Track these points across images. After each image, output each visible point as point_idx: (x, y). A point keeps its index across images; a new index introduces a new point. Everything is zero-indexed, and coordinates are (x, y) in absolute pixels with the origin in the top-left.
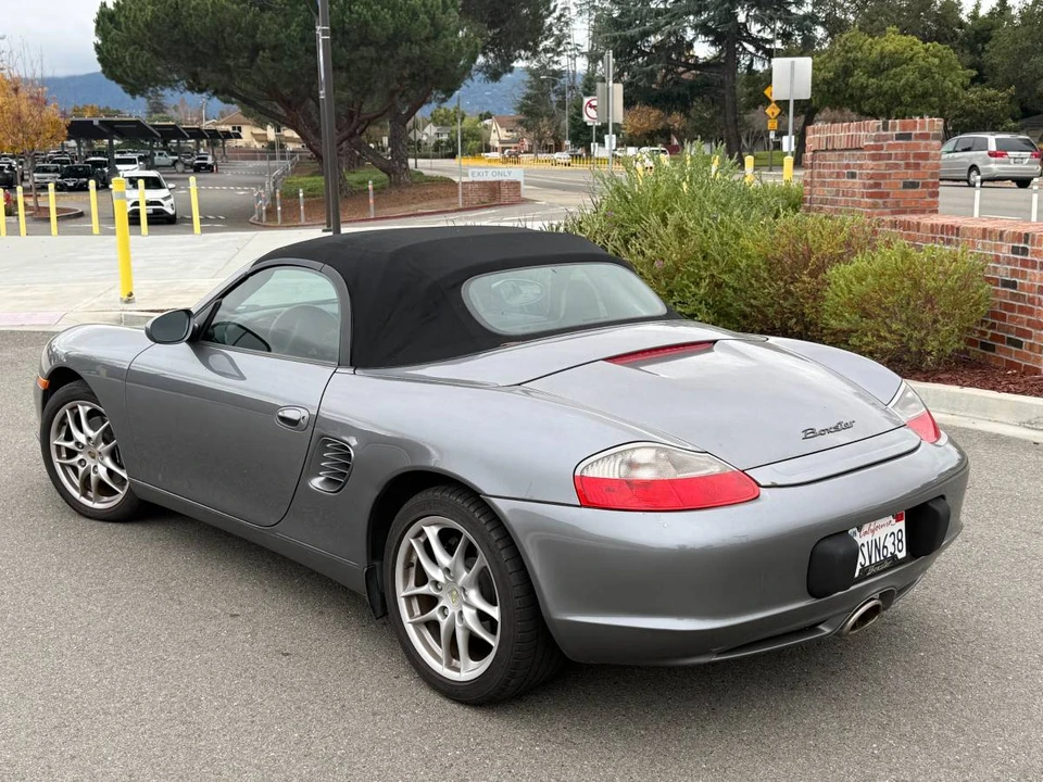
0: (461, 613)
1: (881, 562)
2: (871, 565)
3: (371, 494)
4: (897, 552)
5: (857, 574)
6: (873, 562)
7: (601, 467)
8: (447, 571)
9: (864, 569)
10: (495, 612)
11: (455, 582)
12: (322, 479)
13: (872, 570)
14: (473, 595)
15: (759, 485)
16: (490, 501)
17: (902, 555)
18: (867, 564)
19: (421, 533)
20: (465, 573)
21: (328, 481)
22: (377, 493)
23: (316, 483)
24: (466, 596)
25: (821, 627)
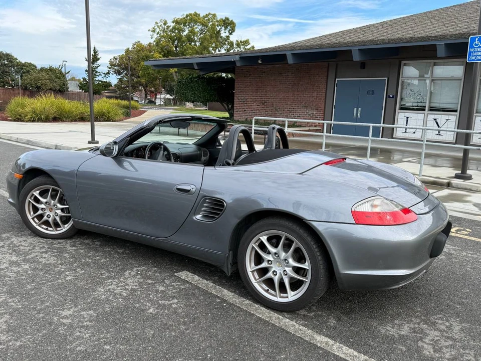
3: (235, 222)
12: (201, 215)
15: (416, 214)
16: (309, 223)
21: (204, 216)
22: (239, 221)
23: (198, 217)
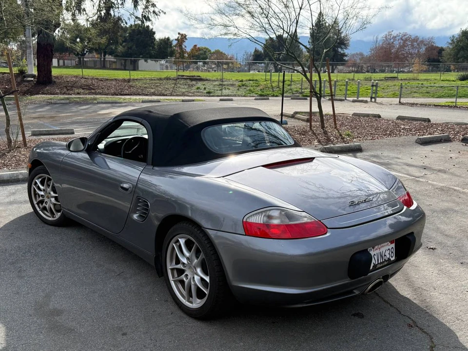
0: (194, 277)
1: (383, 262)
2: (378, 263)
4: (391, 258)
5: (371, 268)
6: (379, 262)
7: (255, 218)
8: (188, 259)
9: (375, 266)
10: (207, 279)
11: (192, 264)
12: (138, 215)
13: (379, 266)
14: (199, 270)
15: (327, 228)
16: (206, 231)
17: (393, 259)
18: (377, 263)
19: (178, 241)
20: (196, 260)
21: (140, 216)
23: (135, 216)
24: (196, 270)
25: (354, 291)
